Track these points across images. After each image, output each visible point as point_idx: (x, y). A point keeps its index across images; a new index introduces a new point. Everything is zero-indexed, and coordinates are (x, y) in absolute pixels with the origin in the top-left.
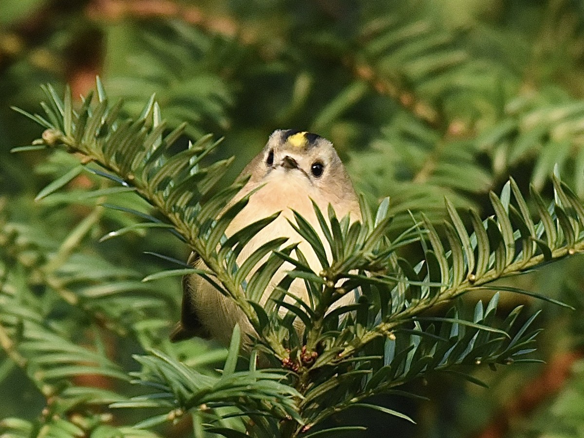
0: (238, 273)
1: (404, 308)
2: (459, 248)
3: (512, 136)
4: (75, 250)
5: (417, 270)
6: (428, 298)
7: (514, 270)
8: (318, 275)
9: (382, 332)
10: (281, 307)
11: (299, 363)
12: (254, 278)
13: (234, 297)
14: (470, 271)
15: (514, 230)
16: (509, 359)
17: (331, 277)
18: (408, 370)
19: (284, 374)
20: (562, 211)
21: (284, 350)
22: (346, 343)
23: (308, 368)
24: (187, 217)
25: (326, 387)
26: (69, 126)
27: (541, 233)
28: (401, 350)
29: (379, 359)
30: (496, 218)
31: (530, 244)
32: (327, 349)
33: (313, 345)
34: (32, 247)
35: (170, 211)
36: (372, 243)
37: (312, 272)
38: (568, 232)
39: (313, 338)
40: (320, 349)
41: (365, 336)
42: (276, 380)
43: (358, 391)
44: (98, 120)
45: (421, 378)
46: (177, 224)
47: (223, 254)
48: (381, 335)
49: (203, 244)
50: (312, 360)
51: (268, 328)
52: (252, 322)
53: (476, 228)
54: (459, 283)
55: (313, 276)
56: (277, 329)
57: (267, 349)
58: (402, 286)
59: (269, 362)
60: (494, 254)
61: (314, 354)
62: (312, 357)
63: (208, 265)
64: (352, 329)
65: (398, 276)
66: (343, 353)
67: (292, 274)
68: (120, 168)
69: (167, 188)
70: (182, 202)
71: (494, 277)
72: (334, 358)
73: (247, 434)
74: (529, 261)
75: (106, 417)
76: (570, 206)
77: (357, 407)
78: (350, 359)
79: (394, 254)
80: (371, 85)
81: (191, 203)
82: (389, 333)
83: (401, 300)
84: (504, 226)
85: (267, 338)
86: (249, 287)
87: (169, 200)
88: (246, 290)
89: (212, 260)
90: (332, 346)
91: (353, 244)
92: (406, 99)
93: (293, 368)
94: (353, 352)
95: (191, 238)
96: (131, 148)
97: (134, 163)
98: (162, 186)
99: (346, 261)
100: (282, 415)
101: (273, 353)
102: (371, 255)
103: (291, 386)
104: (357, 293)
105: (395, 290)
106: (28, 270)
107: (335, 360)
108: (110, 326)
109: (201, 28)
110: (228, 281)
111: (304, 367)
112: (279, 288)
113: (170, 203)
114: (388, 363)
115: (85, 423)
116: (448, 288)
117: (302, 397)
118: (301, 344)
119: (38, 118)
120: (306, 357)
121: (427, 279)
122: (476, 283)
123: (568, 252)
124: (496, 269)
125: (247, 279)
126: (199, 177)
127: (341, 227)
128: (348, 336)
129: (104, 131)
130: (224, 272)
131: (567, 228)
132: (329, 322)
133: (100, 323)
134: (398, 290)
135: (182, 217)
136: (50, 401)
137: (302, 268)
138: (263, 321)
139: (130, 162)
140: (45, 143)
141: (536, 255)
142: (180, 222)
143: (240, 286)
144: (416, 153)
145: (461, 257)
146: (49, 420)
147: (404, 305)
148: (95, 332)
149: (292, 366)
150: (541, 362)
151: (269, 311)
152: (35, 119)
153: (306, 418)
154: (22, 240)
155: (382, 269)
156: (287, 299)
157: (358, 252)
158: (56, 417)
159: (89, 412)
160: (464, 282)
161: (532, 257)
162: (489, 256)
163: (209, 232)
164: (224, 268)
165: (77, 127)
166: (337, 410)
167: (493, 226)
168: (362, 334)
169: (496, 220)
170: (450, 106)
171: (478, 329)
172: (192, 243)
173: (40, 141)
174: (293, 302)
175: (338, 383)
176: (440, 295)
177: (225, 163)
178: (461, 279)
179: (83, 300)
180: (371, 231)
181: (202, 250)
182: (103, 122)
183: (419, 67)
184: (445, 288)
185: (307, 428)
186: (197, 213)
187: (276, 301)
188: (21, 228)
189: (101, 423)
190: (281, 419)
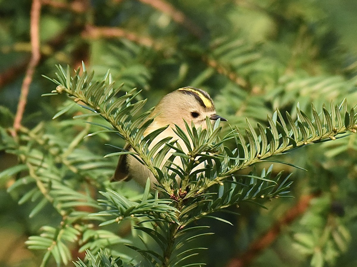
0: (149, 154)
1: (228, 170)
2: (253, 142)
3: (282, 94)
4: (76, 147)
5: (234, 152)
6: (238, 166)
7: (279, 152)
8: (187, 155)
9: (218, 181)
10: (170, 170)
11: (178, 196)
12: (157, 156)
13: (147, 165)
14: (258, 153)
15: (279, 134)
16: (277, 195)
17: (193, 155)
18: (230, 200)
19: (171, 201)
20: (301, 124)
21: (171, 190)
22: (200, 187)
23: (182, 199)
24: (125, 127)
25: (191, 208)
26: (69, 84)
27: (292, 135)
28: (226, 191)
29: (215, 194)
30: (270, 128)
31: (286, 139)
32: (191, 189)
33: (184, 188)
34: (56, 146)
35: (117, 124)
36: (212, 140)
37: (184, 153)
38: (304, 134)
39: (185, 184)
40: (188, 190)
41: (209, 183)
42: (167, 204)
43: (206, 210)
44: (83, 81)
45: (236, 204)
46: (120, 131)
47: (142, 145)
48: (216, 183)
49: (133, 140)
50: (184, 195)
51: (163, 180)
52: (156, 177)
53: (261, 133)
54: (253, 158)
55: (184, 155)
56: (168, 180)
57: (163, 190)
58: (227, 159)
59: (164, 196)
60: (269, 144)
61: (185, 192)
62: (184, 193)
63: (135, 150)
64: (203, 180)
65: (224, 155)
66: (199, 191)
67: (175, 154)
68: (93, 104)
69: (116, 113)
70: (123, 120)
71: (269, 155)
72: (195, 194)
73: (154, 230)
74: (286, 148)
75: (91, 226)
76: (305, 121)
77: (206, 217)
78: (202, 195)
79: (222, 145)
80: (216, 70)
81: (127, 120)
82: (220, 182)
83: (226, 166)
84: (274, 132)
85: (163, 185)
86: (155, 160)
87: (116, 119)
88: (153, 162)
89: (137, 148)
90: (194, 188)
91: (203, 140)
92: (232, 76)
93: (175, 199)
94: (204, 191)
95: (127, 137)
96: (98, 95)
97: (99, 101)
98: (113, 112)
99: (200, 148)
100: (170, 221)
101: (166, 192)
102: (212, 145)
103: (175, 207)
104: (205, 163)
105: (223, 162)
106: (54, 156)
107: (195, 195)
108: (93, 183)
109: (136, 43)
110: (145, 157)
111: (180, 198)
112: (168, 161)
113: (117, 120)
114: (220, 197)
115: (81, 228)
116: (248, 160)
117: (180, 212)
118: (180, 187)
119: (54, 81)
120: (181, 194)
121: (238, 157)
122: (261, 158)
123: (304, 143)
124: (270, 152)
125: (154, 157)
126: (131, 108)
127: (197, 132)
128: (201, 183)
129: (85, 86)
130: (142, 153)
131: (303, 132)
132: (192, 177)
133: (88, 182)
134: (224, 162)
135: (122, 127)
136: (64, 218)
137: (179, 151)
138: (161, 176)
139: (98, 101)
140: (57, 92)
141: (289, 145)
142: (122, 129)
143: (150, 160)
144: (237, 102)
145: (254, 146)
146: (64, 227)
147: (228, 169)
148: (85, 185)
149: (175, 198)
150: (292, 197)
151: (164, 172)
152: (53, 81)
153: (182, 222)
154: (51, 143)
155: (217, 151)
156: (172, 166)
157: (205, 143)
158: (67, 226)
159: (83, 223)
160: (255, 158)
161: (287, 146)
162: (267, 145)
163: (136, 134)
164: (142, 151)
165: (72, 84)
166: (197, 218)
167: (269, 132)
168: (208, 182)
169: (270, 129)
170: (253, 79)
171: (263, 181)
172: (127, 140)
173: (55, 91)
174: (175, 168)
175: (197, 206)
176: (244, 164)
177: (143, 102)
178: (254, 156)
179: (80, 171)
180: (211, 134)
181: (132, 143)
182: (85, 82)
183: (238, 61)
184: (247, 161)
185: (182, 227)
186: (130, 125)
187: (167, 167)
188: (50, 137)
189: (88, 229)
190: (170, 223)
